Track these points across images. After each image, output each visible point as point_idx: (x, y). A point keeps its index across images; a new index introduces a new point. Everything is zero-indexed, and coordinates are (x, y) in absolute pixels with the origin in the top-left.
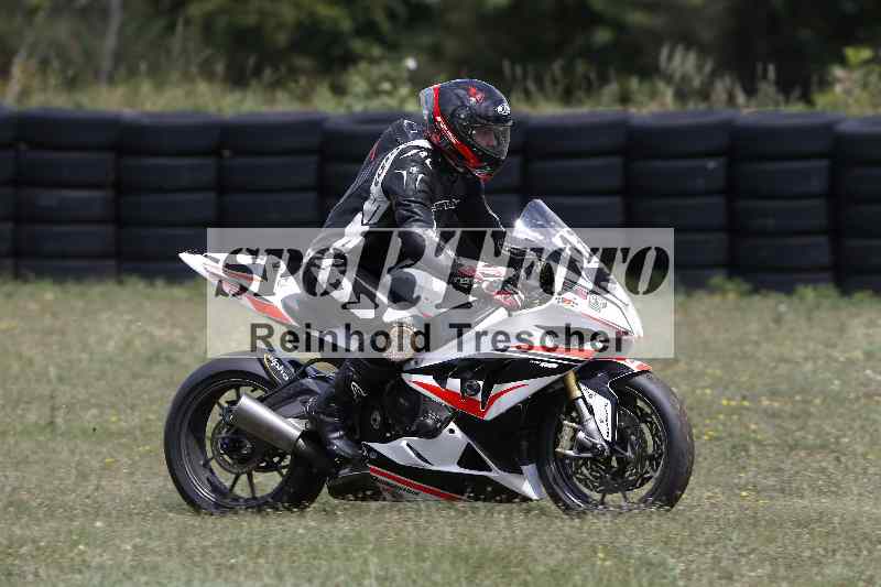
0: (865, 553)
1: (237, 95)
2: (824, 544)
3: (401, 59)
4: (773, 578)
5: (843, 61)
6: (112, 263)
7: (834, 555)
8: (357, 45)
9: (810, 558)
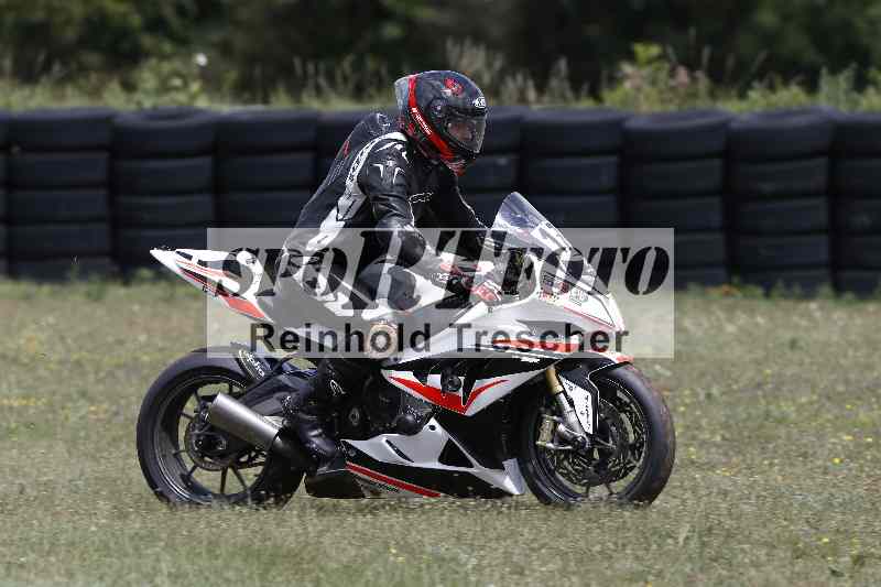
0: (654, 547)
1: (26, 91)
2: (614, 540)
3: (190, 55)
4: (564, 572)
5: (631, 57)
7: (624, 550)
8: (147, 41)
9: (600, 553)
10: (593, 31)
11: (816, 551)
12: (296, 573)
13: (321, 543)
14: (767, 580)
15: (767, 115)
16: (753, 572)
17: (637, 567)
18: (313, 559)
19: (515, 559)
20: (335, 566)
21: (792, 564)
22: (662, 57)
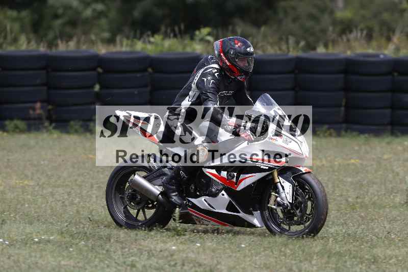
6: (344, 125)
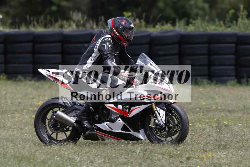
10: (111, 8)
11: (176, 156)
12: (29, 163)
13: (35, 154)
14: (162, 164)
15: (161, 32)
16: (158, 162)
17: (125, 161)
18: (33, 158)
19: (91, 158)
20: (40, 161)
21: (169, 160)
22: (132, 15)
